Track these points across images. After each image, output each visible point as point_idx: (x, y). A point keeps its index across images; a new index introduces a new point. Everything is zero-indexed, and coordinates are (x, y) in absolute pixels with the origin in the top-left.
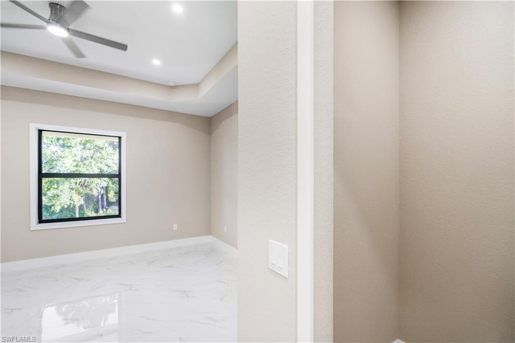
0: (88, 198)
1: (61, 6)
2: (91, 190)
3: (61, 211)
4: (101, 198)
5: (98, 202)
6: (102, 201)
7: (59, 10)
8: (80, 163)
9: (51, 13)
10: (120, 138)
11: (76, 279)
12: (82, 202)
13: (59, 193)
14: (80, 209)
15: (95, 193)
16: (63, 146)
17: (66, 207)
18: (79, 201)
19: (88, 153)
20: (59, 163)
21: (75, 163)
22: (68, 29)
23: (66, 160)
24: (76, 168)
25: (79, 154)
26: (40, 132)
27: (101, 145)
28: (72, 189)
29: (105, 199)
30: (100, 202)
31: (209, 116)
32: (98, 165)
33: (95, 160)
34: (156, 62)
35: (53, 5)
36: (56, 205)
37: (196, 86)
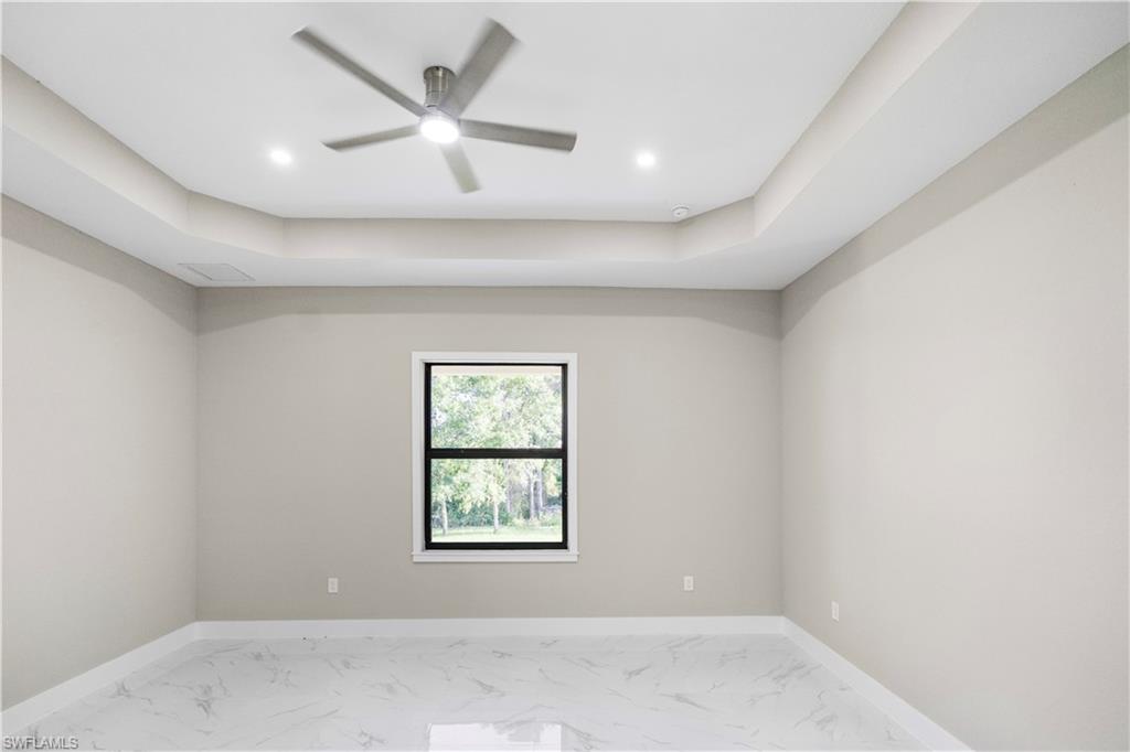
0: (513, 491)
1: (446, 70)
2: (518, 474)
3: (473, 511)
4: (535, 489)
5: (528, 496)
6: (536, 495)
7: (440, 80)
8: (502, 425)
9: (428, 93)
10: (564, 366)
11: (481, 684)
12: (503, 498)
13: (471, 481)
14: (500, 509)
15: (524, 482)
16: (478, 394)
17: (479, 505)
18: (499, 496)
19: (514, 404)
20: (471, 424)
21: (494, 423)
22: (459, 121)
23: (480, 419)
24: (494, 434)
25: (501, 406)
26: (428, 366)
27: (534, 387)
28: (489, 472)
29: (540, 493)
30: (532, 497)
31: (776, 288)
32: (529, 427)
33: (524, 416)
34: (646, 160)
35: (431, 73)
36: (465, 500)
37: (748, 204)
